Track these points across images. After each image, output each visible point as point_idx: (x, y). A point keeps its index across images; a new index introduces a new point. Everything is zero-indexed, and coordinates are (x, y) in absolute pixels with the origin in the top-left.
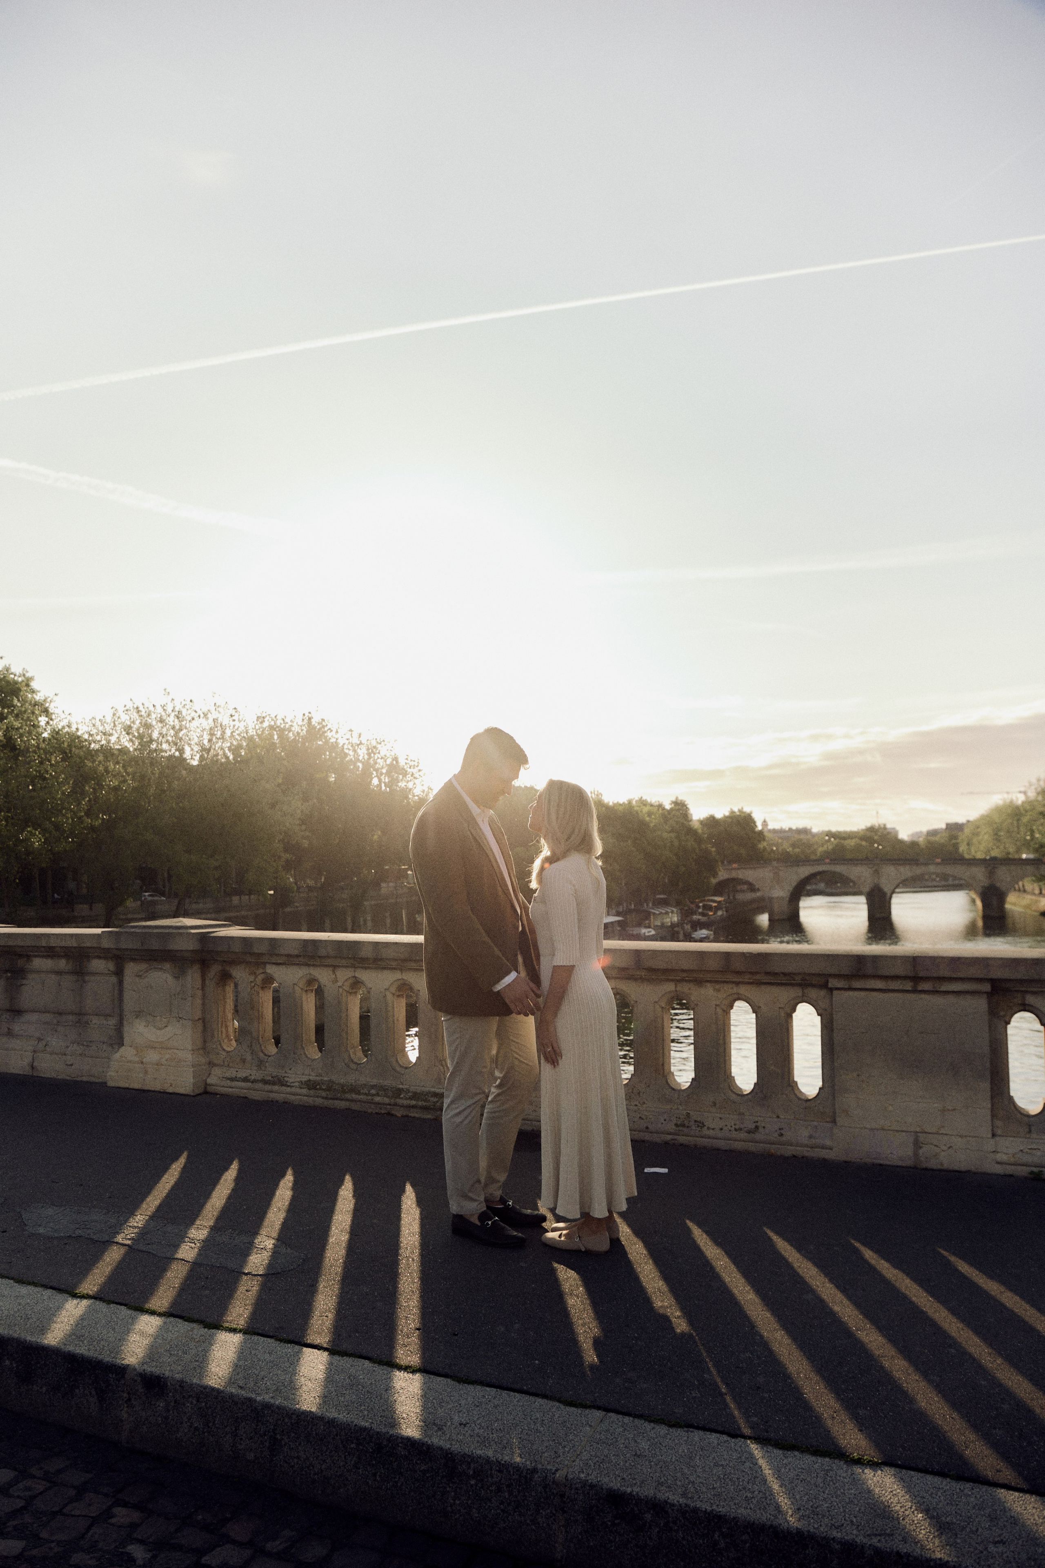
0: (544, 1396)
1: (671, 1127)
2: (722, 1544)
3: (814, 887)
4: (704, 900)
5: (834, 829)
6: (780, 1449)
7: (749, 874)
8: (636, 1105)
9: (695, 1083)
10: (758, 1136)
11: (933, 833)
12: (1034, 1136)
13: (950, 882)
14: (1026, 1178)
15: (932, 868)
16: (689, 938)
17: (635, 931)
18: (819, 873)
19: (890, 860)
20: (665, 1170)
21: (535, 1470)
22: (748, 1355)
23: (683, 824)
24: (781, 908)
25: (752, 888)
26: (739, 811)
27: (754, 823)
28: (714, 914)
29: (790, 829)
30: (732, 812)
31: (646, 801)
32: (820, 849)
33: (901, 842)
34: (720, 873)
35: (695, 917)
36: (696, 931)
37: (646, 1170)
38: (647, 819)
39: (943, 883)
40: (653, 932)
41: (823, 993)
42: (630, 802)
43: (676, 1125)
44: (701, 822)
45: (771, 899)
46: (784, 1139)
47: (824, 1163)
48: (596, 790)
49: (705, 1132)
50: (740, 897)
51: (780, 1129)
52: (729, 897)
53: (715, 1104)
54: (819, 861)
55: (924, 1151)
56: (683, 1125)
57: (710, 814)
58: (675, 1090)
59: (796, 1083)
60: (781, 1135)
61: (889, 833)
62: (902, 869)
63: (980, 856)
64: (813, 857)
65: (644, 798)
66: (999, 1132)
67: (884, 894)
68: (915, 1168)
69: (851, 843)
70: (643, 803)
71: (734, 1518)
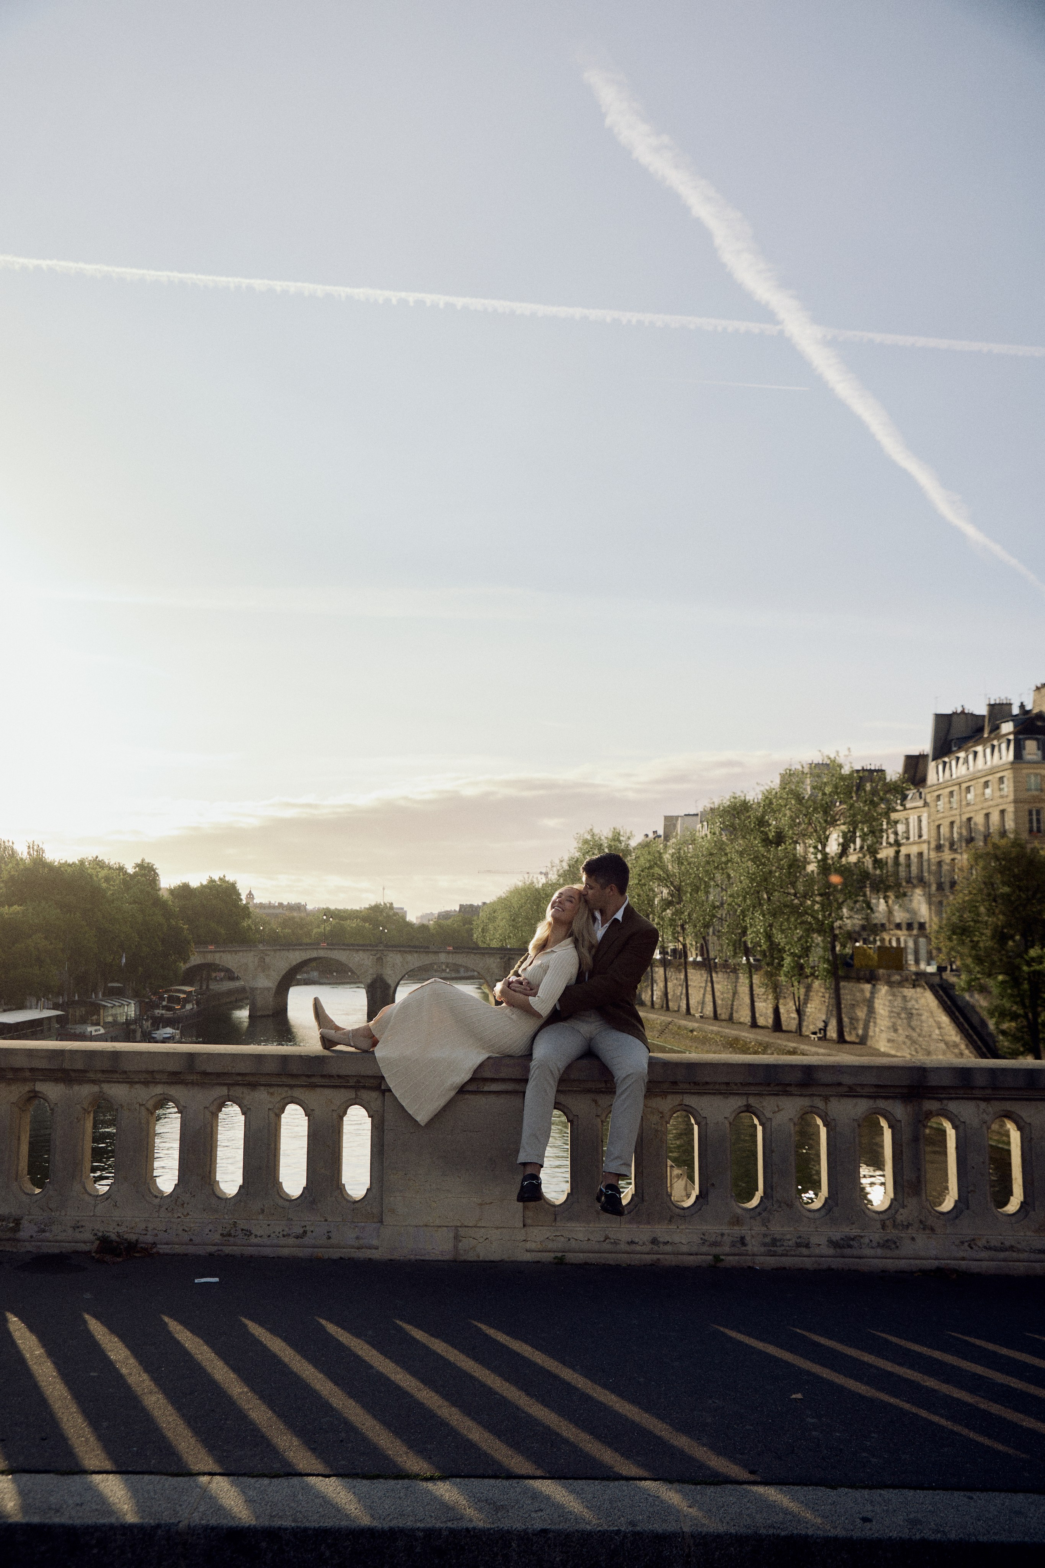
0: (151, 1473)
1: (216, 1238)
2: (328, 1554)
3: (305, 976)
4: (171, 991)
5: (332, 907)
6: (367, 1479)
7: (228, 960)
8: (179, 1217)
9: (243, 1191)
10: (306, 1240)
11: (446, 916)
12: (558, 1224)
13: (462, 974)
14: (550, 1262)
15: (443, 957)
16: (148, 1038)
17: (79, 1029)
18: (315, 959)
19: (392, 946)
20: (216, 1280)
21: (159, 1526)
22: (328, 1418)
23: (148, 893)
24: (267, 1001)
25: (231, 976)
26: (220, 879)
27: (239, 894)
28: (181, 1008)
29: (281, 904)
30: (212, 881)
31: (102, 862)
32: (315, 931)
33: (410, 925)
34: (192, 958)
35: (158, 1012)
36: (158, 1029)
37: (196, 1281)
38: (104, 885)
39: (454, 975)
40: (102, 1031)
41: (374, 1094)
42: (82, 862)
43: (222, 1235)
44: (172, 892)
45: (253, 989)
46: (332, 1241)
47: (370, 1262)
48: (36, 843)
49: (253, 1240)
50: (214, 986)
51: (328, 1232)
52: (201, 988)
53: (263, 1211)
54: (315, 945)
55: (464, 1244)
56: (230, 1235)
57: (184, 881)
58: (222, 1199)
59: (344, 1185)
60: (329, 1238)
61: (396, 914)
62: (409, 957)
63: (495, 944)
64: (306, 940)
65: (100, 858)
66: (529, 1221)
67: (389, 986)
68: (455, 1261)
69: (352, 924)
70: (98, 863)
71: (338, 1529)
